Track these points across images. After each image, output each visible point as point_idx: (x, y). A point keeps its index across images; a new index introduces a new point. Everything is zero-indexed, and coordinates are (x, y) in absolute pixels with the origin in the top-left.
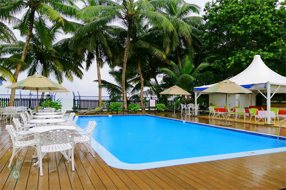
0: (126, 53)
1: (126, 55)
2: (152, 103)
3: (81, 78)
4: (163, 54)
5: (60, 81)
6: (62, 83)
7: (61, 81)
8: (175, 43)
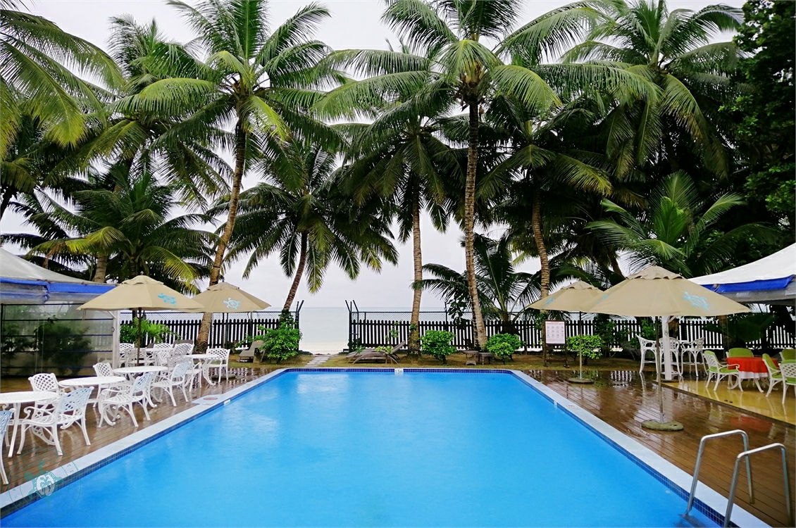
0: (469, 190)
1: (470, 196)
2: (555, 333)
3: (395, 262)
4: (599, 178)
5: (353, 271)
6: (359, 275)
7: (356, 272)
8: (648, 137)
